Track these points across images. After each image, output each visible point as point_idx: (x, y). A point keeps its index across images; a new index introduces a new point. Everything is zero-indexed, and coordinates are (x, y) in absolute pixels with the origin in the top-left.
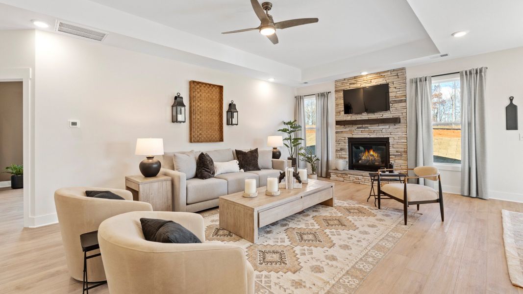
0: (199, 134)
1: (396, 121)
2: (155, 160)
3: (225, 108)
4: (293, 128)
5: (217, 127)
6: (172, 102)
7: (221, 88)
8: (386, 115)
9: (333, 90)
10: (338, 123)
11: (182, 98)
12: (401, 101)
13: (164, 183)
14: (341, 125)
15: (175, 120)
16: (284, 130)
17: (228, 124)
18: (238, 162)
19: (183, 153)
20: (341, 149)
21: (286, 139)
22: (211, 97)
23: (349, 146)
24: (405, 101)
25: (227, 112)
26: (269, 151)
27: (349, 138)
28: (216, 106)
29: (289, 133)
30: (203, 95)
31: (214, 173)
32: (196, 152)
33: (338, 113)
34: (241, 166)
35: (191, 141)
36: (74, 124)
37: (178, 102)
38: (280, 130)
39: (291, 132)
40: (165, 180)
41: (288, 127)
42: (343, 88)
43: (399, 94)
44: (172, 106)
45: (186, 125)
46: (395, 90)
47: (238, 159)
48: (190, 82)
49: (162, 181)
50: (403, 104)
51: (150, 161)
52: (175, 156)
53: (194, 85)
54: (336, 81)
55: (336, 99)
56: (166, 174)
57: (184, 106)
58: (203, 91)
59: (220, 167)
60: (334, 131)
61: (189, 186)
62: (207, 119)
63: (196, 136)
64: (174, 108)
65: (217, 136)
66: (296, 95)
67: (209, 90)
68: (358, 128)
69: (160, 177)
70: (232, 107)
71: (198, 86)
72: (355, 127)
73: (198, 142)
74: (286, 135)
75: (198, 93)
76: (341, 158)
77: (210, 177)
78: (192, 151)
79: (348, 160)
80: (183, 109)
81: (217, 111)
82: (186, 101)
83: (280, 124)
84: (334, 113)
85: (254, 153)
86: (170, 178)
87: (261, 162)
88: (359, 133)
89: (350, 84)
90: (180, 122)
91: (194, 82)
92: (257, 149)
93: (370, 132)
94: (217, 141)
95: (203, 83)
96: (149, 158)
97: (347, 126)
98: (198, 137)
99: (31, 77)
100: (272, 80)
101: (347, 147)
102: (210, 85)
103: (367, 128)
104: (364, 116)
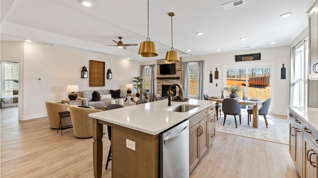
0: (93, 83)
1: (178, 78)
2: (75, 93)
3: (106, 71)
4: (139, 80)
5: (102, 80)
6: (81, 69)
7: (104, 63)
8: (175, 76)
9: (156, 64)
10: (158, 78)
11: (86, 68)
12: (180, 71)
13: (79, 102)
14: (159, 79)
15: (82, 77)
16: (135, 81)
17: (107, 78)
18: (111, 95)
19: (87, 91)
20: (159, 90)
21: (135, 85)
22: (99, 67)
23: (162, 88)
24: (181, 70)
25: (107, 73)
26: (126, 90)
27: (162, 85)
28: (102, 71)
29: (137, 82)
30: (96, 66)
31: (100, 99)
32: (92, 91)
33: (158, 74)
34: (112, 97)
35: (90, 86)
36: (40, 79)
37: (84, 70)
38: (132, 81)
39: (138, 82)
40: (79, 101)
41: (136, 80)
42: (160, 63)
43: (179, 67)
44: (82, 71)
45: (88, 79)
46: (178, 66)
47: (111, 94)
48: (90, 61)
49: (78, 101)
50: (181, 72)
51: (73, 94)
52: (83, 92)
53: (91, 62)
54: (158, 60)
55: (158, 68)
56: (79, 99)
57: (87, 71)
58: (96, 64)
59: (103, 97)
60: (157, 82)
61: (89, 104)
62: (97, 77)
63: (92, 84)
64: (83, 72)
65: (102, 84)
66: (142, 65)
67: (98, 64)
68: (165, 81)
69: (77, 100)
70: (109, 71)
71: (94, 62)
72: (164, 80)
73: (93, 86)
74: (136, 83)
75: (93, 65)
76: (159, 93)
77: (98, 101)
78: (90, 90)
79: (161, 94)
80: (86, 72)
81: (102, 73)
82: (88, 69)
83: (133, 78)
84: (157, 74)
85: (119, 91)
86: (81, 100)
87: (121, 95)
88: (166, 83)
89: (163, 62)
90: (85, 78)
91: (91, 61)
92: (120, 89)
93: (169, 82)
94: (102, 86)
95: (96, 61)
96: (72, 93)
97: (161, 80)
98: (93, 84)
99: (22, 60)
100: (128, 59)
101: (161, 89)
102: (99, 62)
103: (168, 81)
104: (167, 76)
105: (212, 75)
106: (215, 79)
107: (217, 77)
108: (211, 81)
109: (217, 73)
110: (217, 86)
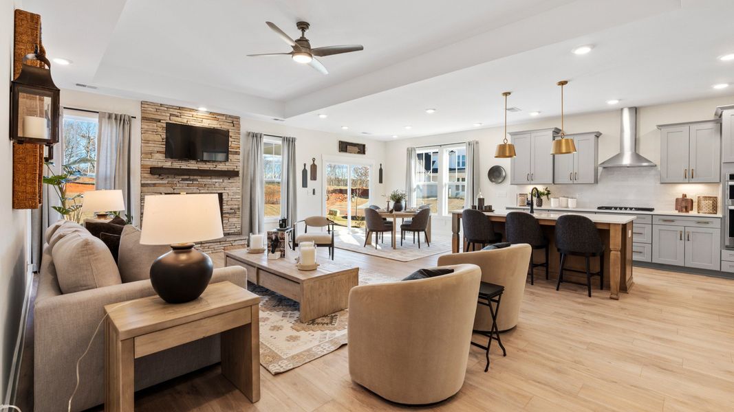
9: (138, 114)
12: (235, 153)
24: (239, 154)
46: (231, 139)
50: (237, 157)
68: (183, 180)
72: (179, 178)
84: (141, 154)
88: (185, 187)
97: (164, 176)
103: (193, 180)
104: (193, 165)
105: (306, 171)
106: (311, 179)
107: (314, 178)
108: (305, 185)
109: (314, 167)
110: (314, 193)
